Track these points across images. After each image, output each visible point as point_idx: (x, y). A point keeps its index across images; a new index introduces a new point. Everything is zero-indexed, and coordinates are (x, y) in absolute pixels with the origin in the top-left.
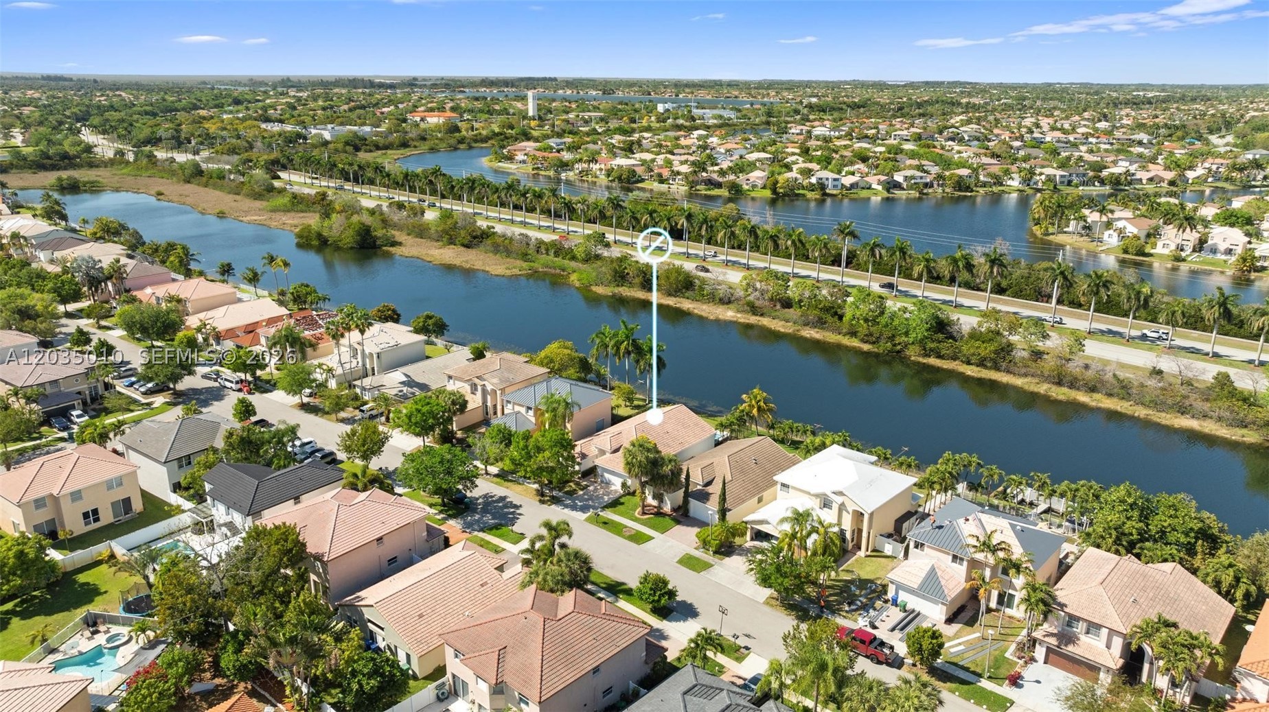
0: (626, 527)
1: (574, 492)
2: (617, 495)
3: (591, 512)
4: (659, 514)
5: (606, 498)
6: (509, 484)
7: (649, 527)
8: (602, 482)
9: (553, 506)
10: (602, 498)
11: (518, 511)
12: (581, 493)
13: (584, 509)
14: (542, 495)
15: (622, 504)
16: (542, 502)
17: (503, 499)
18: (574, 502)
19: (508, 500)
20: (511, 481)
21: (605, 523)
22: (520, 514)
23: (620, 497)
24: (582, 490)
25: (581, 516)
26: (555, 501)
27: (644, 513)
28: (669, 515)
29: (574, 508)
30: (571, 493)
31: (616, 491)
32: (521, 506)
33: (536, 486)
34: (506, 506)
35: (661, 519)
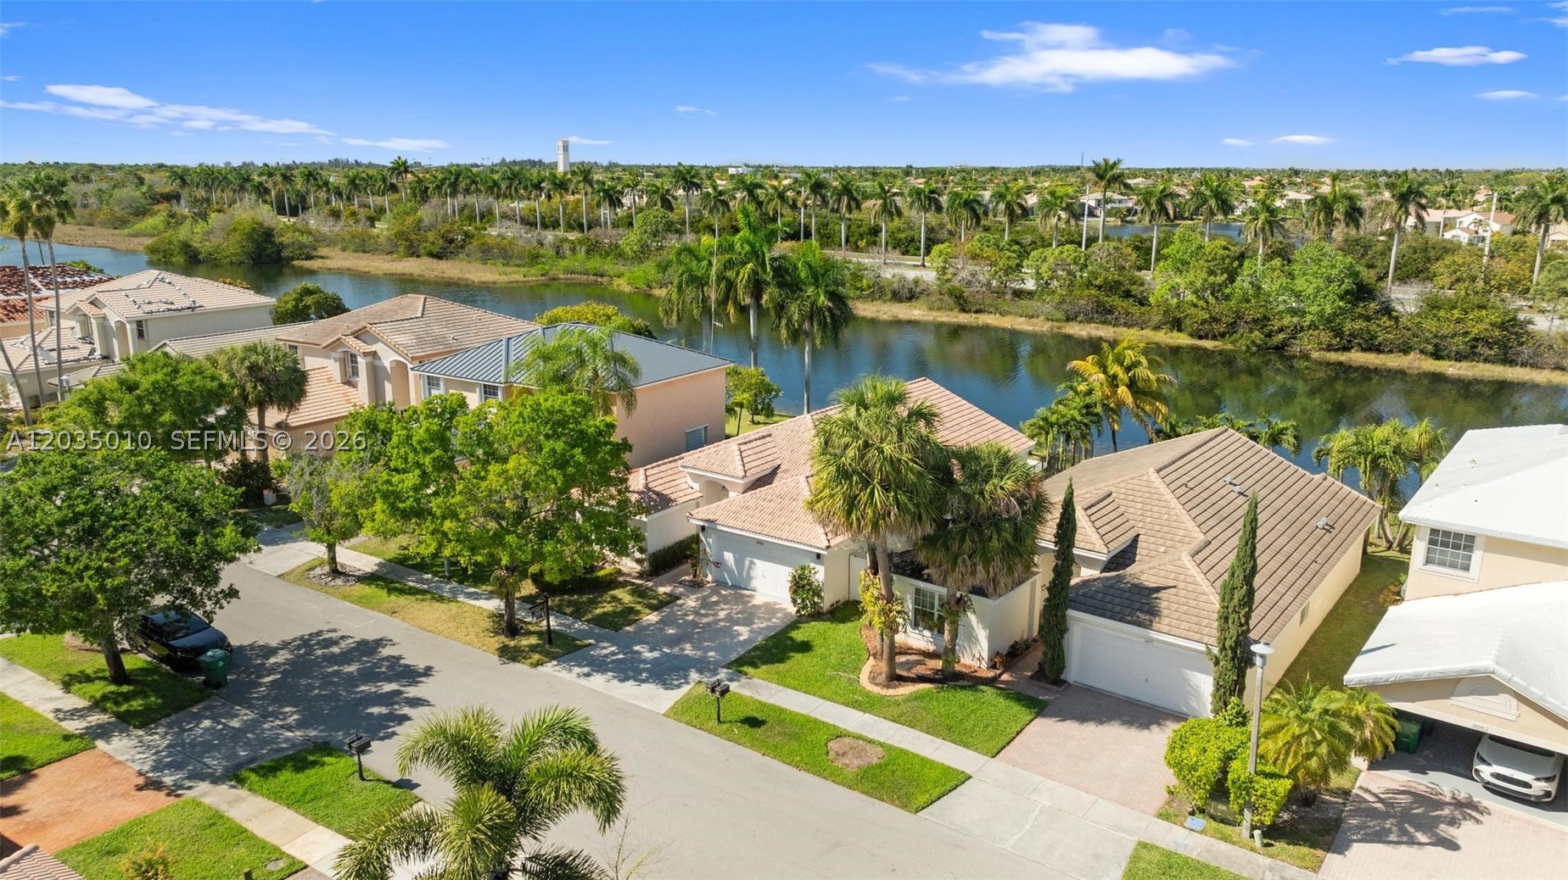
0: (840, 735)
1: (628, 615)
2: (777, 622)
3: (694, 684)
4: (951, 678)
5: (744, 632)
6: (403, 600)
7: (931, 730)
8: (720, 584)
9: (550, 669)
10: (728, 632)
11: (412, 692)
12: (653, 618)
13: (665, 673)
14: (513, 629)
15: (805, 647)
16: (509, 654)
17: (367, 648)
18: (626, 647)
19: (386, 652)
20: (412, 592)
21: (753, 722)
22: (416, 702)
23: (794, 625)
24: (654, 608)
25: (657, 699)
26: (558, 647)
27: (895, 679)
28: (991, 682)
29: (628, 670)
30: (615, 623)
31: (770, 609)
32: (428, 671)
33: (495, 605)
34: (369, 676)
35: (963, 698)
